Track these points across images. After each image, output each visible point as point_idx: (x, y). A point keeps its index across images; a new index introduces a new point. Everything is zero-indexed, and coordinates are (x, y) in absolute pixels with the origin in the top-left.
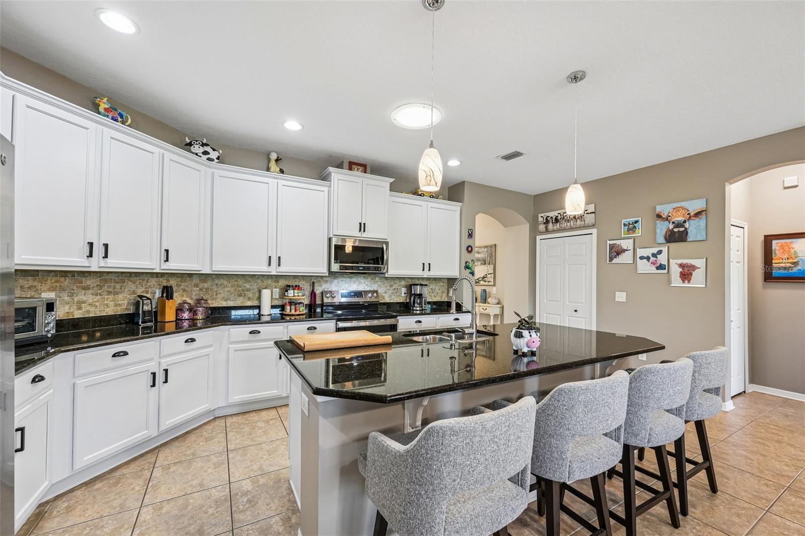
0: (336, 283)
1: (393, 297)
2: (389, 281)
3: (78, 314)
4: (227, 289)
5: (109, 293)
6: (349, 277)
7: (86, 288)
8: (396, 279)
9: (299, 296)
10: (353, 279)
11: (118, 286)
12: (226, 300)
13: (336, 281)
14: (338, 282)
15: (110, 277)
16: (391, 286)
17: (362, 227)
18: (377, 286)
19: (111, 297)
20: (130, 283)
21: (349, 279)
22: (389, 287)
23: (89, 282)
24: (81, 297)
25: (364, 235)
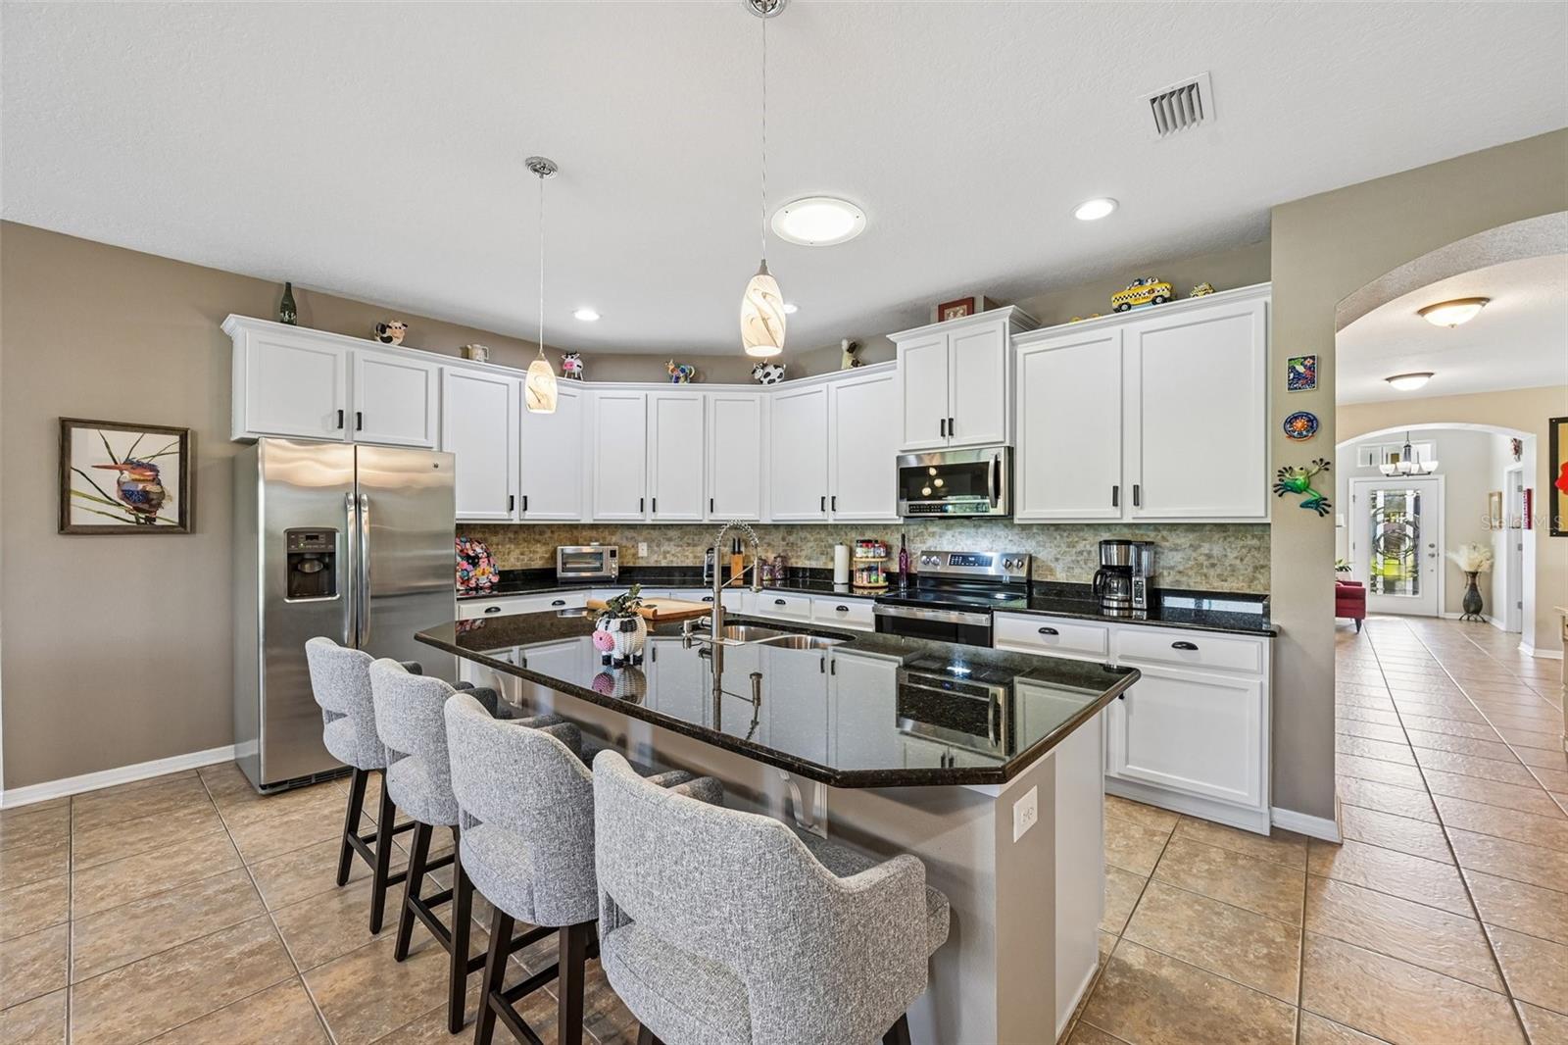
0: (950, 537)
1: (1077, 571)
2: (1065, 534)
3: (664, 564)
4: (811, 544)
5: (689, 545)
6: (975, 526)
7: (670, 540)
8: (1086, 529)
9: (867, 557)
10: (983, 530)
11: (696, 538)
12: (810, 559)
13: (949, 534)
14: (953, 536)
15: (688, 529)
16: (1071, 545)
17: (948, 427)
18: (1034, 543)
19: (690, 548)
20: (707, 535)
21: (972, 531)
22: (1064, 548)
23: (672, 533)
24: (666, 547)
25: (953, 442)
